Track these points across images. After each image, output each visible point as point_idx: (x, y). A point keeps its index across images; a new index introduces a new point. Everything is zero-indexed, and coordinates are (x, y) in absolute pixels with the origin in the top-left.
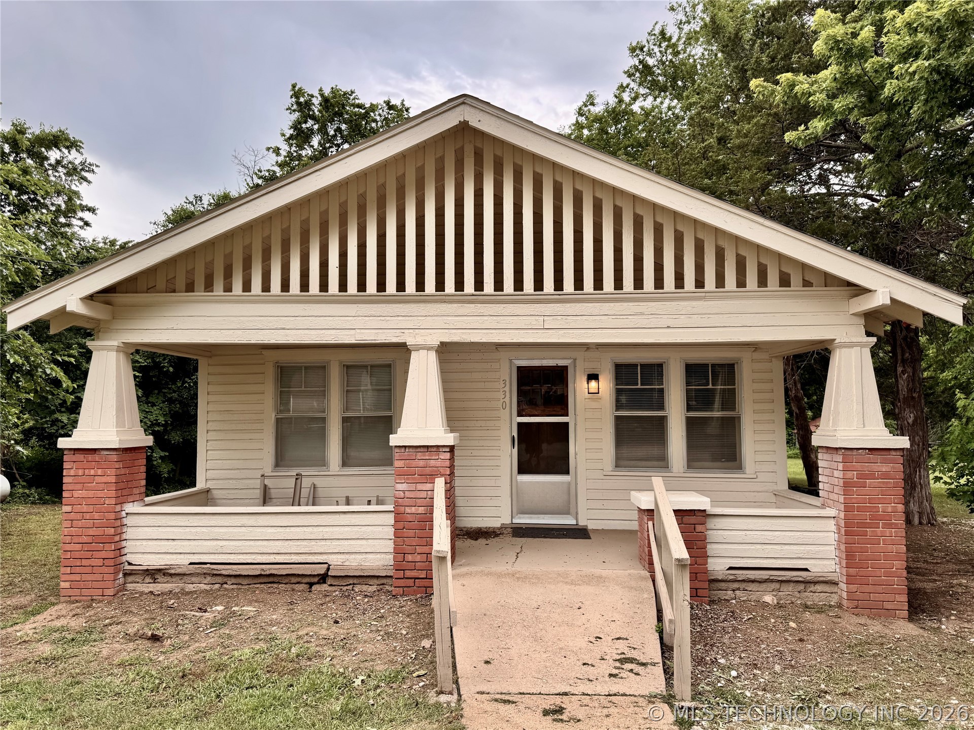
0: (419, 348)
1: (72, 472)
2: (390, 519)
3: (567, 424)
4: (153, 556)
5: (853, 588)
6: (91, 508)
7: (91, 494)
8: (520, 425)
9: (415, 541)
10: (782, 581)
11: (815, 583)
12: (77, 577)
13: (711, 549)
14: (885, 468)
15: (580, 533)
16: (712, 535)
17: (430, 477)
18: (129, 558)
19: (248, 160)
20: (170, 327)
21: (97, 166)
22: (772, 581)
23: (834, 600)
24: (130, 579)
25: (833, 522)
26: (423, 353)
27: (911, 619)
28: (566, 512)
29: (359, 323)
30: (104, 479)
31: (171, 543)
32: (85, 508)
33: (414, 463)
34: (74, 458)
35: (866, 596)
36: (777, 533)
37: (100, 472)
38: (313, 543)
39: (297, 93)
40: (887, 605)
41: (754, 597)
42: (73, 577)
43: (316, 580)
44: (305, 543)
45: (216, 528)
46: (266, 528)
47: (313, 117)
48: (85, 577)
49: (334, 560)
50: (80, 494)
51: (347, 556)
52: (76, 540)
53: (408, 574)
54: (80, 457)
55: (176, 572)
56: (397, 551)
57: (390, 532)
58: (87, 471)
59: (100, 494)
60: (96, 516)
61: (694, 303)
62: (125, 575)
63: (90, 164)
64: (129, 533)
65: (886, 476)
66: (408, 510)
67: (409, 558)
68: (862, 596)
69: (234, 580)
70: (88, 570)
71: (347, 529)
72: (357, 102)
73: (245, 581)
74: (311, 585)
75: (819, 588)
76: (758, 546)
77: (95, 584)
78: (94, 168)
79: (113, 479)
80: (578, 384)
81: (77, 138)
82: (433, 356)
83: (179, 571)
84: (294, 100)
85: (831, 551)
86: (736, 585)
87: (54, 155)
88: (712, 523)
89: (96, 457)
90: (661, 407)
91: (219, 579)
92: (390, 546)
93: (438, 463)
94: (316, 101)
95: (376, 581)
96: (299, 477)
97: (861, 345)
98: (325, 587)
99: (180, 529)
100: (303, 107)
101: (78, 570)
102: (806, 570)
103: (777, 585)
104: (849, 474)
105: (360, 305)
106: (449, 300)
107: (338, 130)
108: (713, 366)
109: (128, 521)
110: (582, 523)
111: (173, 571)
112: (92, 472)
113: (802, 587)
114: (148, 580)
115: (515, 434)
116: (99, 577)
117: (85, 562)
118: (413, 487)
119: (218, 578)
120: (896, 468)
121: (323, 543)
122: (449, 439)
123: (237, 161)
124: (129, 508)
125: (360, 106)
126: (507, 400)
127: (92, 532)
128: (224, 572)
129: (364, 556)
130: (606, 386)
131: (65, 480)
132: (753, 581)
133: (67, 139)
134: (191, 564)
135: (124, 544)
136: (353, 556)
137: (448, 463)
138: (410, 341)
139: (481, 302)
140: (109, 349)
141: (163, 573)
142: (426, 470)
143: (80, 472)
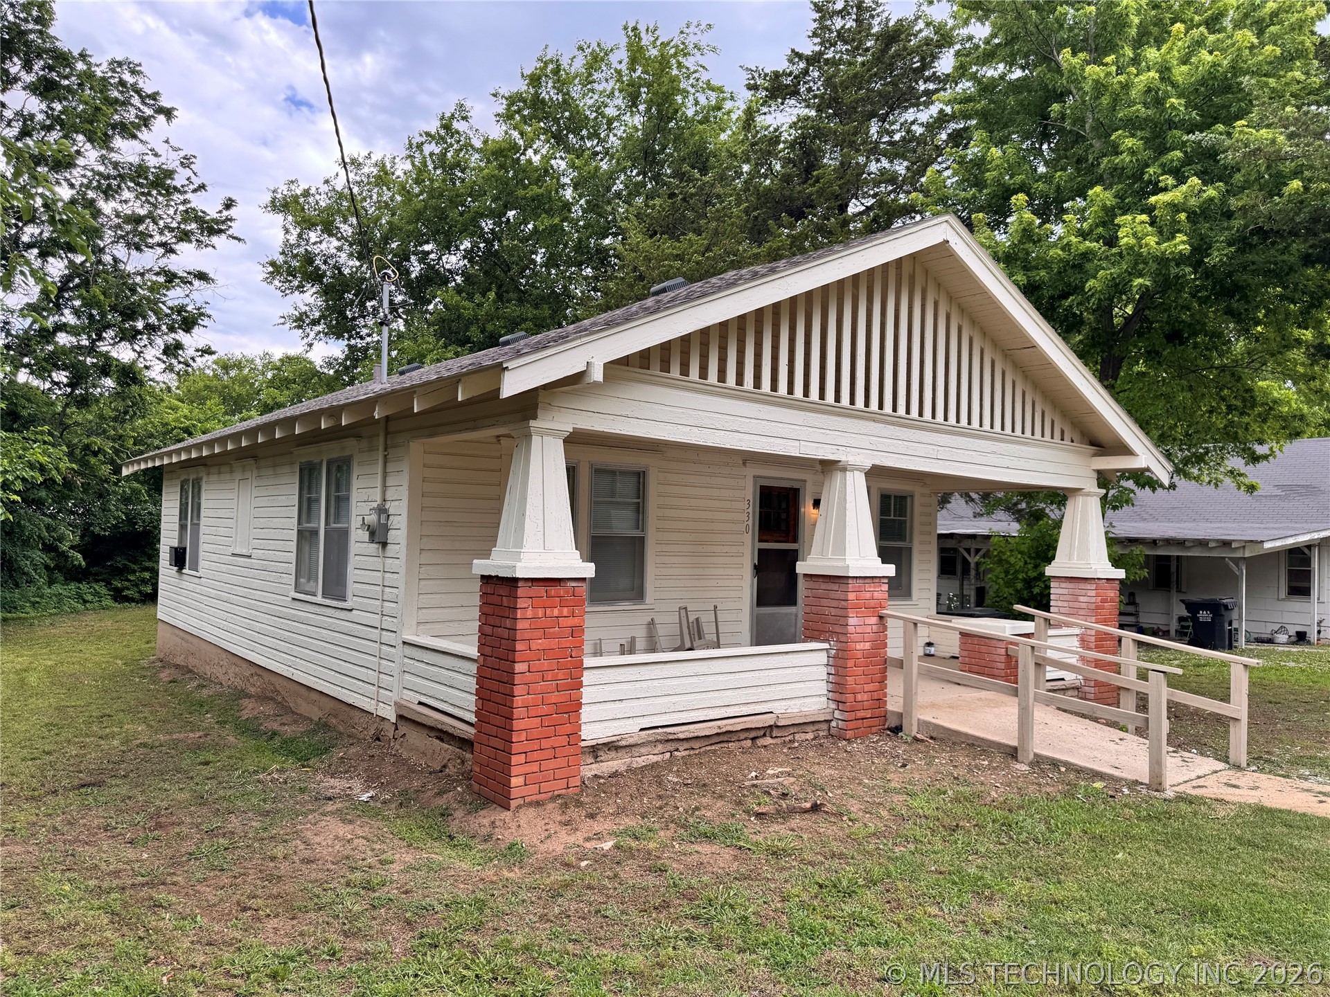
0: (851, 468)
1: (529, 613)
2: (823, 657)
3: (797, 552)
4: (597, 725)
6: (553, 665)
7: (553, 643)
12: (534, 766)
14: (1112, 594)
17: (874, 611)
20: (623, 414)
26: (854, 474)
29: (803, 433)
30: (571, 622)
31: (618, 704)
32: (546, 665)
33: (861, 595)
34: (533, 592)
37: (565, 611)
38: (760, 690)
42: (530, 767)
43: (762, 733)
44: (753, 690)
45: (669, 680)
46: (717, 676)
48: (544, 765)
49: (778, 708)
50: (540, 644)
51: (788, 702)
52: (533, 712)
54: (540, 590)
55: (628, 743)
57: (824, 672)
58: (548, 611)
59: (564, 643)
60: (560, 675)
61: (1023, 448)
62: (579, 755)
64: (585, 696)
65: (1112, 600)
66: (858, 647)
69: (686, 745)
70: (548, 754)
71: (788, 671)
74: (756, 740)
79: (581, 622)
80: (807, 509)
82: (863, 478)
83: (631, 741)
89: (561, 590)
91: (670, 746)
92: (824, 687)
95: (812, 728)
98: (770, 740)
99: (629, 686)
101: (535, 755)
102: (1063, 679)
105: (808, 414)
106: (875, 418)
109: (585, 679)
111: (623, 743)
112: (556, 612)
117: (542, 744)
119: (669, 744)
120: (1116, 593)
121: (768, 689)
127: (553, 698)
128: (681, 736)
129: (803, 701)
131: (521, 625)
134: (642, 730)
135: (581, 712)
136: (793, 702)
139: (893, 424)
140: (553, 433)
141: (612, 747)
142: (872, 603)
143: (540, 612)
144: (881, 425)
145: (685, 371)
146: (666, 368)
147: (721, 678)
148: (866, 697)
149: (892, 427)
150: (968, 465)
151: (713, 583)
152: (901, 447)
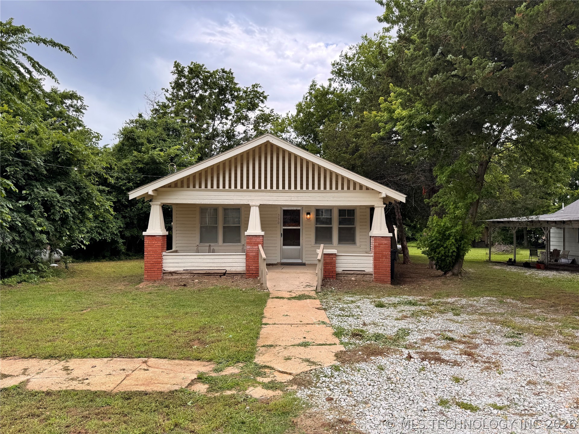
0: (254, 206)
1: (147, 242)
2: (245, 257)
3: (299, 229)
4: (171, 268)
5: (376, 275)
6: (153, 253)
7: (153, 249)
8: (284, 229)
9: (252, 263)
10: (357, 274)
11: (367, 274)
12: (150, 274)
13: (337, 265)
14: (386, 242)
15: (303, 264)
16: (338, 261)
17: (257, 244)
18: (164, 268)
19: (152, 97)
21: (87, 106)
22: (355, 274)
23: (372, 279)
24: (164, 275)
25: (372, 257)
26: (255, 207)
27: (391, 284)
28: (299, 258)
29: (235, 198)
30: (157, 244)
31: (177, 264)
32: (152, 253)
33: (252, 240)
34: (148, 238)
35: (379, 278)
37: (156, 242)
38: (221, 264)
39: (177, 65)
40: (385, 280)
41: (349, 278)
42: (148, 274)
43: (222, 274)
44: (219, 264)
45: (192, 259)
47: (185, 77)
48: (152, 274)
49: (228, 269)
50: (150, 249)
52: (149, 263)
53: (250, 272)
56: (247, 266)
57: (245, 261)
58: (152, 242)
59: (156, 249)
60: (155, 255)
61: (335, 194)
62: (163, 273)
63: (84, 106)
64: (164, 261)
65: (385, 244)
66: (250, 254)
67: (251, 267)
68: (378, 278)
69: (197, 275)
70: (153, 272)
71: (231, 260)
72: (206, 70)
73: (201, 275)
74: (221, 276)
75: (368, 276)
76: (351, 264)
77: (155, 276)
78: (86, 107)
79: (160, 244)
80: (303, 216)
81: (81, 96)
82: (257, 208)
83: (180, 272)
84: (175, 68)
85: (372, 266)
86: (344, 275)
87: (68, 102)
88: (338, 258)
89: (155, 238)
90: (331, 224)
91: (193, 275)
92: (244, 265)
93: (259, 240)
94: (186, 70)
95: (240, 275)
96: (210, 246)
97: (382, 207)
98: (225, 277)
99: (180, 260)
100: (180, 72)
101: (150, 272)
102: (364, 271)
103: (356, 275)
104: (376, 244)
105: (236, 192)
106: (262, 191)
107: (197, 83)
108: (348, 210)
109: (164, 257)
110: (304, 262)
111: (178, 272)
112: (154, 242)
113: (363, 276)
114: (170, 275)
115: (282, 232)
116: (156, 274)
117: (152, 269)
118: (252, 247)
120: (389, 242)
121: (224, 264)
122: (263, 233)
123: (146, 97)
124: (164, 253)
125: (208, 72)
126: (280, 221)
127: (154, 260)
128: (194, 272)
129: (237, 268)
130: (312, 216)
131: (145, 245)
132: (349, 274)
133: (76, 96)
134: (184, 270)
135: (163, 264)
136: (233, 268)
137: (262, 240)
138: (251, 204)
139: (272, 192)
140: (157, 205)
141: (175, 273)
142: (256, 242)
143: (150, 242)
145: (194, 187)
146: (188, 187)
147: (208, 260)
148: (253, 268)
152: (275, 198)
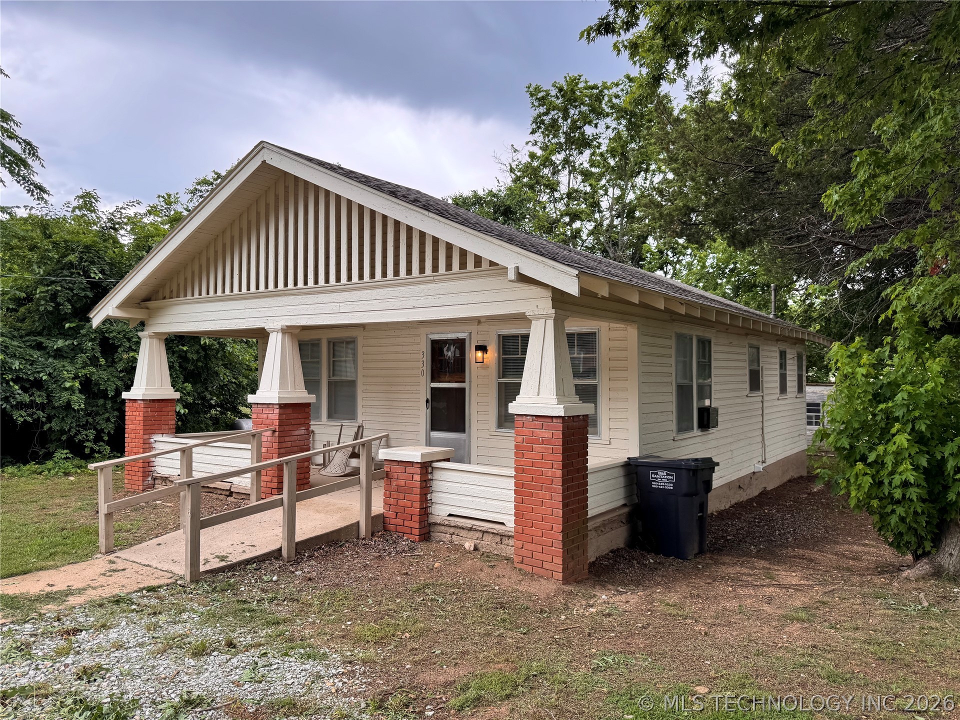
0: (274, 331)
1: (129, 414)
3: (464, 389)
4: (165, 469)
5: (520, 544)
8: (432, 389)
10: (484, 532)
11: (509, 537)
13: (436, 497)
14: (547, 434)
16: (436, 486)
18: (156, 469)
22: (476, 530)
24: (156, 482)
25: (511, 481)
26: (275, 334)
27: (564, 581)
30: (139, 418)
33: (261, 416)
34: (130, 405)
36: (483, 488)
40: (546, 565)
42: (129, 477)
48: (133, 477)
54: (133, 404)
59: (137, 427)
60: (137, 441)
62: (153, 479)
65: (547, 442)
70: (134, 473)
75: (508, 541)
76: (470, 498)
77: (136, 482)
79: (142, 419)
80: (471, 354)
86: (452, 531)
88: (435, 475)
89: (136, 404)
93: (273, 416)
101: (130, 473)
102: (503, 524)
103: (481, 535)
104: (519, 438)
109: (156, 445)
113: (498, 539)
115: (429, 398)
116: (137, 478)
117: (133, 469)
124: (157, 437)
126: (424, 367)
130: (492, 355)
131: (127, 418)
132: (462, 528)
140: (146, 337)
144: (292, 297)
149: (300, 297)
150: (372, 313)
151: (399, 412)
152: (311, 309)
